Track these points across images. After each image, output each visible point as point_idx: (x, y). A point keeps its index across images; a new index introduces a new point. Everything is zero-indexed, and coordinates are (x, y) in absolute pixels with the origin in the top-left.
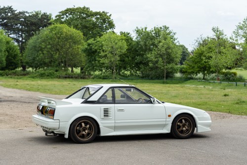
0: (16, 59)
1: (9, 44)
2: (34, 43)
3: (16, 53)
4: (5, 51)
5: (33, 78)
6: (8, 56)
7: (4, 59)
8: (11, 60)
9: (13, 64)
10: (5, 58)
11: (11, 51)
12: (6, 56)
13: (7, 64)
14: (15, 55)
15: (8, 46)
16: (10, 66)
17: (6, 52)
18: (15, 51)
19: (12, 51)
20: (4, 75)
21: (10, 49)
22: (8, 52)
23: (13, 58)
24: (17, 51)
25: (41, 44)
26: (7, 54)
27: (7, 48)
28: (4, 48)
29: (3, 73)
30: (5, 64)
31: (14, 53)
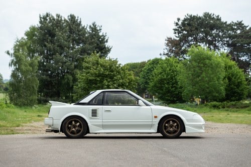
0: (240, 88)
1: (231, 69)
3: (239, 80)
4: (225, 78)
7: (222, 88)
8: (234, 89)
9: (236, 94)
10: (224, 87)
11: (233, 78)
12: (226, 85)
13: (227, 95)
14: (238, 83)
15: (230, 71)
18: (239, 77)
19: (235, 78)
20: (220, 108)
21: (233, 76)
22: (229, 79)
23: (236, 86)
24: (241, 78)
26: (227, 80)
27: (229, 74)
28: (223, 74)
29: (220, 105)
30: (224, 94)
31: (237, 80)
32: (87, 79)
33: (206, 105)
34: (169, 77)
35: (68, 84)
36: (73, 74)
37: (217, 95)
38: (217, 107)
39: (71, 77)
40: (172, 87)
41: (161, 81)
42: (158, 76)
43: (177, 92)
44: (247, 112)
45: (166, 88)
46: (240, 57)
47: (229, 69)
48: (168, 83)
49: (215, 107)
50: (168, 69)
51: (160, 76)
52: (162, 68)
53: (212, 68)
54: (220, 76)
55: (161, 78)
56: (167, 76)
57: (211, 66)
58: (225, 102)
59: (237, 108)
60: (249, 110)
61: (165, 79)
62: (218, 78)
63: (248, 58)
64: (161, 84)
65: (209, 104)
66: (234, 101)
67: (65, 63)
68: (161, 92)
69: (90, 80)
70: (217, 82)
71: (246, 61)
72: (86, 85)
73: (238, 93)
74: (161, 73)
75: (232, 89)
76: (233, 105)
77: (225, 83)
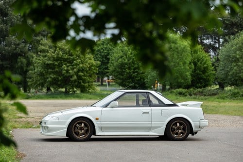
0: (206, 74)
1: (197, 53)
2: (228, 52)
3: (205, 66)
4: (190, 63)
5: (223, 98)
6: (195, 70)
7: (188, 74)
8: (200, 75)
9: (201, 81)
10: (190, 72)
11: (199, 63)
12: (191, 70)
13: (192, 81)
14: (205, 68)
15: (195, 55)
16: (198, 83)
17: (192, 64)
18: (205, 63)
19: (201, 63)
20: (186, 96)
21: (198, 60)
22: (195, 64)
23: (202, 72)
24: (207, 63)
25: (235, 53)
26: (193, 66)
27: (195, 59)
28: (189, 59)
29: (186, 92)
30: (190, 81)
31: (204, 65)
32: (45, 64)
33: (171, 92)
34: (130, 61)
35: (22, 68)
36: (28, 57)
37: (183, 81)
38: (184, 94)
39: (24, 61)
40: (134, 72)
41: (122, 66)
42: (118, 59)
43: (139, 78)
44: (217, 100)
45: (127, 73)
46: (204, 39)
47: (194, 53)
48: (129, 68)
49: (180, 94)
50: (129, 53)
51: (120, 60)
52: (123, 52)
53: (178, 52)
54: (186, 61)
55: (122, 62)
56: (128, 61)
57: (177, 50)
58: (192, 89)
59: (205, 95)
60: (218, 98)
61: (126, 64)
62: (184, 63)
63: (212, 41)
64: (121, 68)
65: (175, 91)
66: (200, 88)
67: (18, 45)
68: (121, 77)
69: (48, 64)
70: (183, 67)
71: (210, 44)
72: (43, 70)
73: (204, 79)
74: (121, 57)
75: (198, 74)
76: (200, 92)
77: (190, 68)
